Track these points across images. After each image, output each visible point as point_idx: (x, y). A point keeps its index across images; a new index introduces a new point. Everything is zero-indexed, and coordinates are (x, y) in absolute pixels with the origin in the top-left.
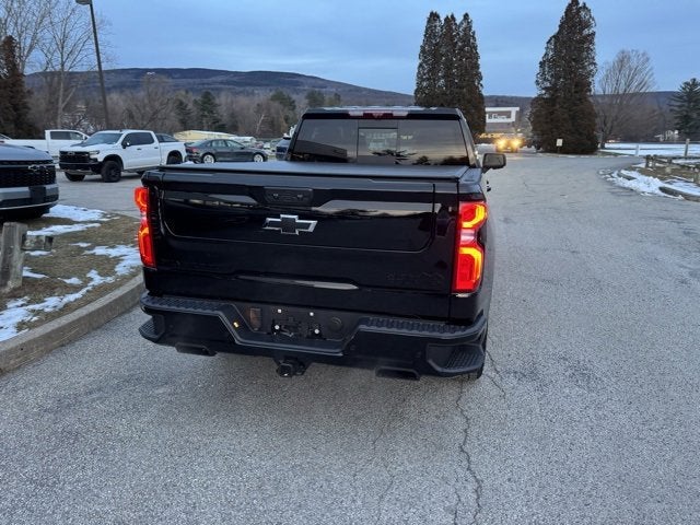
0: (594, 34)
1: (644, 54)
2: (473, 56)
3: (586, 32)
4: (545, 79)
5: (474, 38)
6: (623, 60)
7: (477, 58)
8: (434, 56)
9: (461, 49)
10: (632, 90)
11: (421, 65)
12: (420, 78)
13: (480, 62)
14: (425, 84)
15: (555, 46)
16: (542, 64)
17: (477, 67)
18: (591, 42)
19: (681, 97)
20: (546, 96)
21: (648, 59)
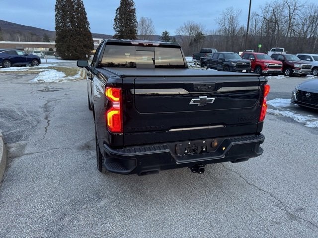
0: (135, 9)
1: (150, 20)
2: (83, 13)
3: (132, 8)
4: (118, 27)
5: (83, 4)
6: (143, 21)
7: (86, 14)
8: (63, 11)
9: (77, 9)
10: (148, 33)
11: (56, 15)
12: (57, 22)
13: (87, 16)
14: (60, 25)
15: (120, 12)
16: (115, 20)
17: (86, 18)
18: (134, 13)
19: (162, 38)
20: (119, 34)
21: (152, 22)
